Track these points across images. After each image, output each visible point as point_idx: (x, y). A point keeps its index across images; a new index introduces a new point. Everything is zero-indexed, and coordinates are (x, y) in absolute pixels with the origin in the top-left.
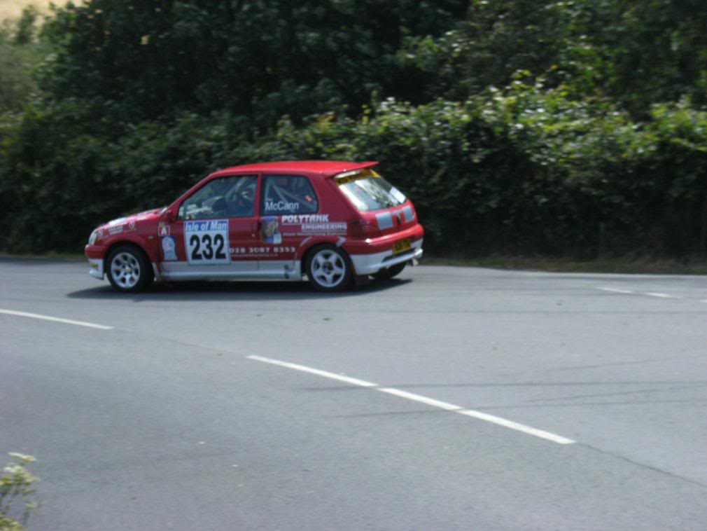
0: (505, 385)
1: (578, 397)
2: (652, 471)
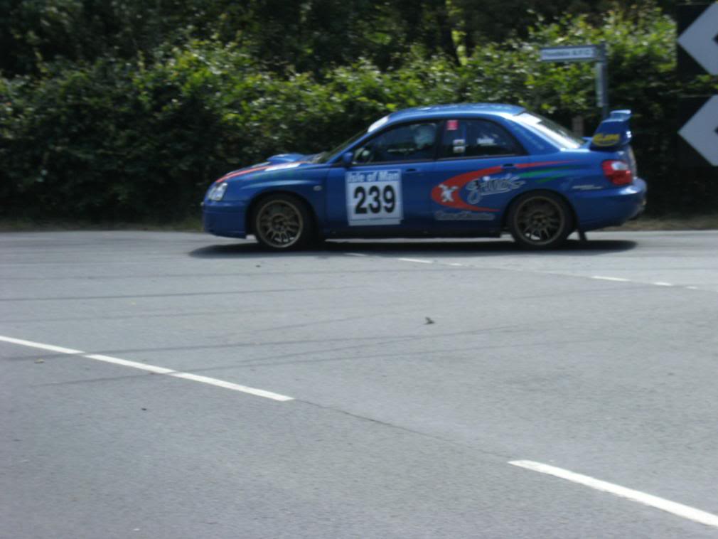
0: (216, 347)
1: (291, 355)
2: (372, 422)
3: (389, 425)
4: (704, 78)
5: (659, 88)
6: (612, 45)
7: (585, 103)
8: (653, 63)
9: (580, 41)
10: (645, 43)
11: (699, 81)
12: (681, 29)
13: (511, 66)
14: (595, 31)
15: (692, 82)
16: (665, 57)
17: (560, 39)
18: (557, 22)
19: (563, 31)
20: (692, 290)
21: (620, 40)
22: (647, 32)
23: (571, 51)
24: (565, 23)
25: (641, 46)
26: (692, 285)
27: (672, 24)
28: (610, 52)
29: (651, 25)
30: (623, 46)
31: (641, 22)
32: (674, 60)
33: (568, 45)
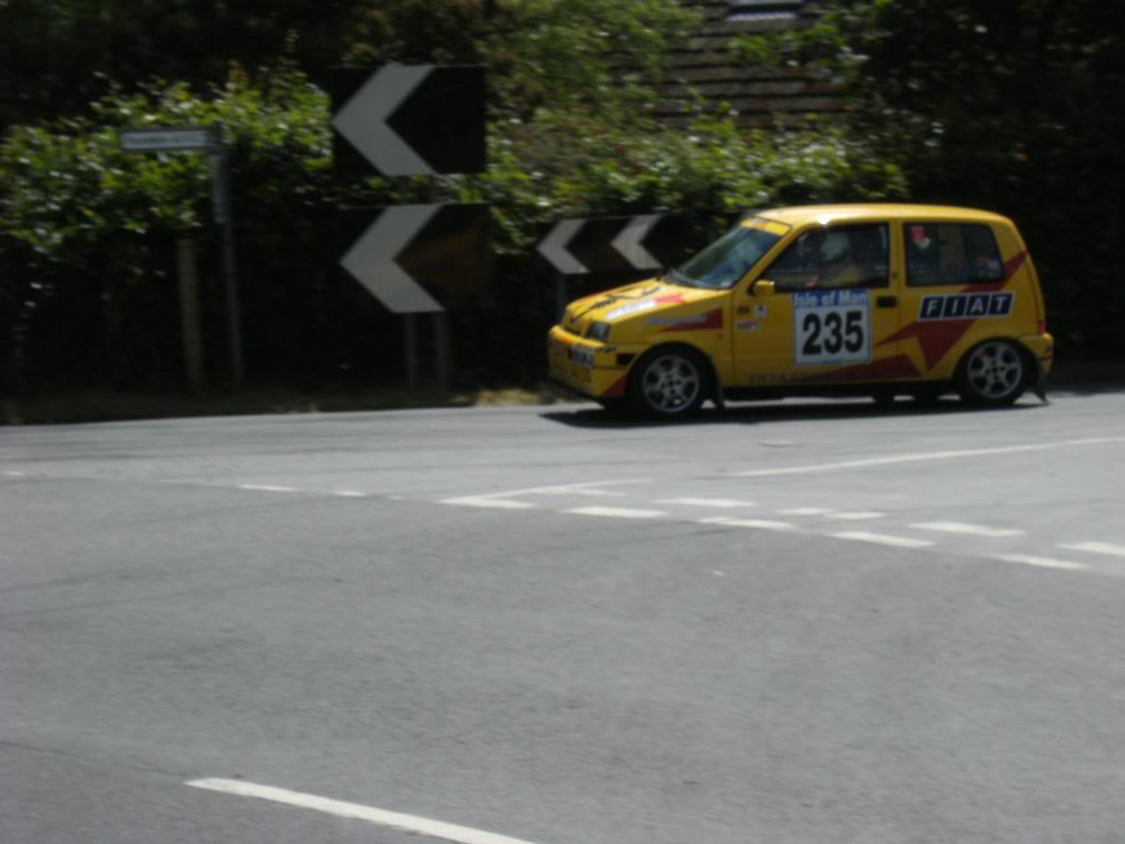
4: (375, 182)
5: (309, 195)
6: (233, 129)
7: (195, 219)
8: (296, 156)
9: (180, 121)
10: (282, 126)
11: (366, 187)
12: (336, 105)
13: (76, 160)
14: (205, 106)
15: (355, 187)
16: (315, 148)
17: (150, 118)
18: (145, 92)
19: (153, 105)
21: (246, 121)
22: (285, 108)
23: (167, 135)
24: (156, 93)
25: (277, 130)
27: (321, 97)
28: (229, 139)
29: (290, 98)
30: (251, 128)
31: (276, 92)
32: (327, 152)
33: (164, 126)
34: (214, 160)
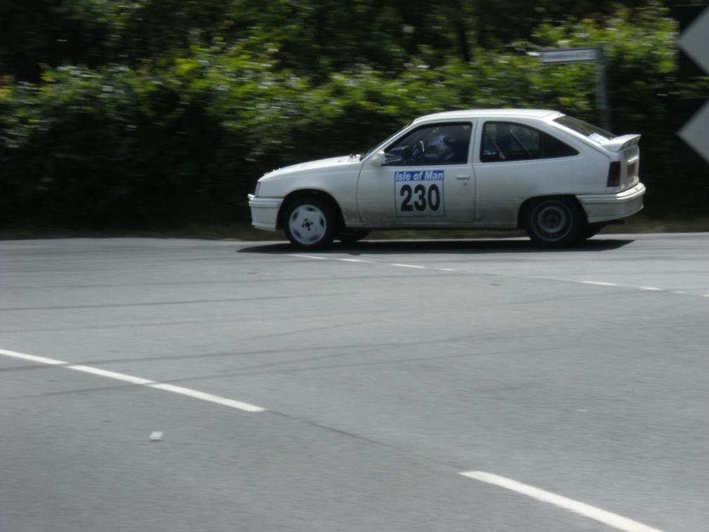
3: (353, 436)
7: (588, 105)
8: (653, 63)
9: (582, 43)
14: (599, 32)
17: (564, 42)
19: (568, 34)
20: (679, 294)
22: (649, 33)
23: (571, 53)
24: (570, 26)
25: (642, 47)
26: (680, 290)
29: (654, 26)
33: (574, 47)
34: (601, 67)
